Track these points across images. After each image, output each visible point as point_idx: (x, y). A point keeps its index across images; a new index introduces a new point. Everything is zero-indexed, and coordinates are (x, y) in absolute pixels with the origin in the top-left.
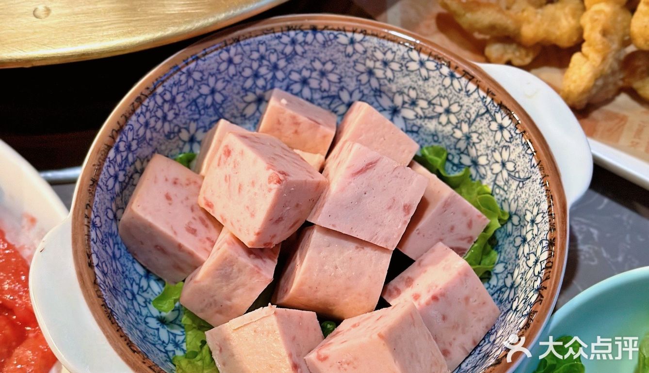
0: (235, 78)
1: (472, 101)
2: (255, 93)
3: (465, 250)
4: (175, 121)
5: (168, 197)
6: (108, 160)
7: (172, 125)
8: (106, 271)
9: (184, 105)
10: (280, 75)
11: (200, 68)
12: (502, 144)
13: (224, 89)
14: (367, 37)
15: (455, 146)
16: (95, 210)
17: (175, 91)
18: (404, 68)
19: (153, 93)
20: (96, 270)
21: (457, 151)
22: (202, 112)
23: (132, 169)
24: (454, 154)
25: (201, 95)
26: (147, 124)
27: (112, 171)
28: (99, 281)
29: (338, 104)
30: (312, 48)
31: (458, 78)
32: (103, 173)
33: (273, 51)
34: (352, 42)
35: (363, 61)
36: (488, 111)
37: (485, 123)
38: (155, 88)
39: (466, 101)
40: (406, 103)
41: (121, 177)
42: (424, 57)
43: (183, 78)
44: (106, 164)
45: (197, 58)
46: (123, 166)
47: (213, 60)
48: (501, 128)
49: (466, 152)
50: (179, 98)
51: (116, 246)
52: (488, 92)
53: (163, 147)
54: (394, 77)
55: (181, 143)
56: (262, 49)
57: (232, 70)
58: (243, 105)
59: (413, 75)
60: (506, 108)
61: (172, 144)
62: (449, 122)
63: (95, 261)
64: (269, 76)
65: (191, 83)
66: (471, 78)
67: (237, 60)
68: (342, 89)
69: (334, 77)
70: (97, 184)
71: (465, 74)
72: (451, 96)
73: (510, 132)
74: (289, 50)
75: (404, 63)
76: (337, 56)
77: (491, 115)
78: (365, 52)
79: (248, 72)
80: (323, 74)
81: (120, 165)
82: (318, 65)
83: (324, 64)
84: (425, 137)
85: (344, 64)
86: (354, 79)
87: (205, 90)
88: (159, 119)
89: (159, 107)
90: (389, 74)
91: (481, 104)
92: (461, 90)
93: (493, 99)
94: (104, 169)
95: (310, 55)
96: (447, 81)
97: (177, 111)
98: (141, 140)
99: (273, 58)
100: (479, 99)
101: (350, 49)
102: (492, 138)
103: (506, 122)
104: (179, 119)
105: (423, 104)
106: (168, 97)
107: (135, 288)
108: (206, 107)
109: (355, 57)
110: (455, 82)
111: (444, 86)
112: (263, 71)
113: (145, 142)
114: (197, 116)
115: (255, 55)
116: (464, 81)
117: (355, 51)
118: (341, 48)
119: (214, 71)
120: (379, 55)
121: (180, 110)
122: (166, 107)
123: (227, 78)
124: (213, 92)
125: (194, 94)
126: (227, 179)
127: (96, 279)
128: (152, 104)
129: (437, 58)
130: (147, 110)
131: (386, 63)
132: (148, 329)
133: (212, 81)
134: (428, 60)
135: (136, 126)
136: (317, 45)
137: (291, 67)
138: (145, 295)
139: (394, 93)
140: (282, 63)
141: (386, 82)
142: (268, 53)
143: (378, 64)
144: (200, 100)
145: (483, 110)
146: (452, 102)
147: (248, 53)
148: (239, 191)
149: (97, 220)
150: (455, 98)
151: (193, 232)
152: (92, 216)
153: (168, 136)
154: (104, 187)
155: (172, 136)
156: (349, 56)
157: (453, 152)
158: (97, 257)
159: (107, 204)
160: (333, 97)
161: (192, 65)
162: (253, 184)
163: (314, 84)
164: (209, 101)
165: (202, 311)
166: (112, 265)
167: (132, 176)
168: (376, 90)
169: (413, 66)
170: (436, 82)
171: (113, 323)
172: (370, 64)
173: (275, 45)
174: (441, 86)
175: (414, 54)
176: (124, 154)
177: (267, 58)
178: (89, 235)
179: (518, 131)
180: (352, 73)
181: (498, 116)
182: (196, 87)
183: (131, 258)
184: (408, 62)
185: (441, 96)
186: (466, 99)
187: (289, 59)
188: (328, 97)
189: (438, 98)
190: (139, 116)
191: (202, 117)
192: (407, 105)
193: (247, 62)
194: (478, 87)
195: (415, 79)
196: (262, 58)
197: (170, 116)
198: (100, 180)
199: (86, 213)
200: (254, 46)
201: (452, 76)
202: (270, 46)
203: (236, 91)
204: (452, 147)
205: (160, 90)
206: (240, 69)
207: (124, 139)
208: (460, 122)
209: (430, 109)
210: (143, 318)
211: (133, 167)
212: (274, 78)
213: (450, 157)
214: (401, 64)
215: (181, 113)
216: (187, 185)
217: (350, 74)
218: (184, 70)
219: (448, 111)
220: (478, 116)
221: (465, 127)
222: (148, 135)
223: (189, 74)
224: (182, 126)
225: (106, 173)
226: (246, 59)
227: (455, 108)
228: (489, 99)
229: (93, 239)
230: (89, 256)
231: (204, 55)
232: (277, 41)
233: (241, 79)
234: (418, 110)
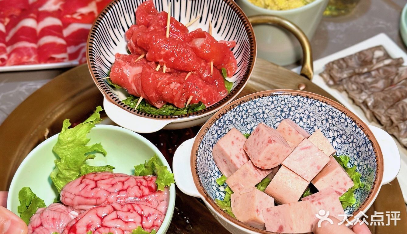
0: (273, 109)
1: (361, 138)
2: (281, 118)
3: (341, 194)
4: (246, 119)
5: (233, 143)
6: (215, 123)
7: (245, 121)
8: (202, 160)
9: (251, 114)
10: (292, 113)
11: (260, 102)
12: (368, 157)
13: (268, 113)
14: (327, 105)
15: (353, 157)
16: (205, 138)
17: (248, 108)
18: (339, 121)
19: (239, 105)
20: (198, 157)
21: (354, 159)
22: (258, 120)
23: (224, 131)
24: (353, 160)
25: (259, 112)
26: (234, 116)
27: (216, 128)
28: (197, 161)
29: (313, 131)
30: (306, 105)
31: (357, 128)
32: (212, 127)
33: (290, 102)
34: (321, 106)
35: (324, 115)
36: (366, 143)
37: (364, 148)
38: (240, 104)
39: (359, 138)
40: (339, 136)
41: (219, 132)
42: (347, 117)
43: (253, 103)
44: (214, 124)
45: (260, 97)
46: (221, 128)
47: (266, 100)
48: (369, 150)
49: (356, 160)
50: (249, 111)
51: (209, 156)
52: (367, 135)
53: (239, 128)
54: (335, 124)
55: (247, 130)
56: (286, 100)
57: (273, 106)
58: (275, 122)
59: (342, 124)
60: (372, 142)
61: (243, 128)
62: (353, 146)
63: (199, 154)
64: (287, 113)
65: (255, 106)
66: (362, 129)
67: (275, 102)
68: (315, 125)
69: (313, 119)
70: (208, 130)
71: (361, 127)
72: (354, 135)
73: (371, 152)
74: (296, 103)
75: (339, 118)
76: (315, 110)
77: (366, 145)
78: (326, 111)
79: (279, 109)
80: (309, 117)
81: (220, 127)
82: (307, 113)
83: (310, 113)
84: (343, 151)
85: (317, 115)
86: (321, 122)
87: (261, 111)
88: (240, 116)
89: (240, 111)
90: (334, 122)
91: (364, 140)
92: (358, 133)
93: (368, 138)
94: (213, 126)
95: (304, 107)
96: (354, 129)
97: (248, 116)
98: (231, 122)
99: (290, 105)
100: (364, 138)
101: (320, 109)
102: (365, 154)
103: (371, 148)
104: (248, 119)
105: (344, 137)
106: (245, 109)
107: (212, 174)
108: (260, 118)
109: (321, 113)
110: (357, 129)
111: (352, 130)
112: (285, 110)
113: (232, 123)
114: (255, 121)
115: (283, 103)
116: (360, 129)
117: (322, 110)
118: (317, 108)
119: (266, 104)
120: (331, 113)
121: (249, 116)
122: (244, 112)
123: (270, 109)
124: (264, 113)
125: (256, 112)
126: (255, 140)
127: (197, 160)
128: (238, 109)
129: (352, 118)
130: (235, 111)
131: (333, 117)
132: (212, 189)
133: (264, 108)
134: (348, 119)
135: (230, 115)
136: (308, 104)
137: (296, 111)
138: (215, 178)
139: (335, 131)
140: (293, 109)
141: (332, 126)
142: (288, 103)
143: (330, 117)
144: (258, 114)
145: (364, 143)
146: (354, 138)
147: (280, 101)
148: (257, 145)
149: (204, 142)
150: (356, 136)
151: (238, 157)
152: (203, 140)
153: (242, 124)
154: (211, 133)
155: (244, 125)
156: (319, 111)
157: (352, 159)
158: (200, 154)
159: (210, 139)
160: (311, 128)
161: (257, 99)
162: (263, 143)
163: (305, 120)
164: (261, 116)
165: (232, 187)
166: (205, 161)
167: (223, 134)
168: (328, 128)
169: (343, 120)
170: (350, 129)
171: (197, 175)
172: (327, 116)
173: (291, 100)
174: (351, 130)
175: (343, 115)
176: (222, 124)
177: (288, 104)
178: (199, 146)
179: (374, 152)
180: (320, 119)
181: (369, 145)
182: (257, 109)
183: (214, 164)
184: (341, 118)
185: (351, 135)
186: (359, 137)
187: (296, 107)
188: (309, 127)
189: (350, 135)
190: (232, 112)
191: (257, 122)
192: (338, 137)
193: (279, 104)
194: (364, 132)
195: (343, 126)
196: (286, 104)
197: (245, 117)
198: (210, 129)
199: (201, 138)
200: (283, 99)
201: (356, 127)
202: (289, 100)
203: (273, 115)
204: (352, 157)
205: (242, 105)
206: (276, 107)
207: (224, 118)
208: (356, 146)
209: (347, 140)
210: (211, 185)
211: (225, 131)
212: (289, 114)
213: (351, 161)
214: (338, 119)
215: (249, 117)
216: (242, 141)
217: (319, 119)
218: (254, 100)
219: (353, 141)
220: (362, 145)
221: (358, 149)
222: (234, 121)
223: (255, 102)
224: (248, 122)
225: (213, 128)
226: (279, 103)
227: (355, 141)
228: (367, 138)
229: (200, 147)
230: (197, 152)
231: (262, 97)
232: (292, 99)
233: (276, 111)
234: (342, 139)
